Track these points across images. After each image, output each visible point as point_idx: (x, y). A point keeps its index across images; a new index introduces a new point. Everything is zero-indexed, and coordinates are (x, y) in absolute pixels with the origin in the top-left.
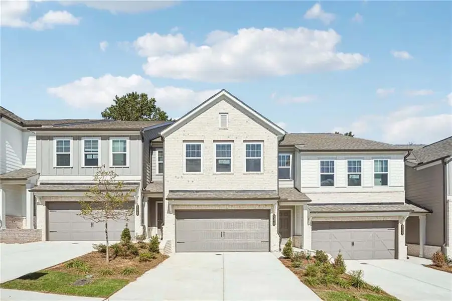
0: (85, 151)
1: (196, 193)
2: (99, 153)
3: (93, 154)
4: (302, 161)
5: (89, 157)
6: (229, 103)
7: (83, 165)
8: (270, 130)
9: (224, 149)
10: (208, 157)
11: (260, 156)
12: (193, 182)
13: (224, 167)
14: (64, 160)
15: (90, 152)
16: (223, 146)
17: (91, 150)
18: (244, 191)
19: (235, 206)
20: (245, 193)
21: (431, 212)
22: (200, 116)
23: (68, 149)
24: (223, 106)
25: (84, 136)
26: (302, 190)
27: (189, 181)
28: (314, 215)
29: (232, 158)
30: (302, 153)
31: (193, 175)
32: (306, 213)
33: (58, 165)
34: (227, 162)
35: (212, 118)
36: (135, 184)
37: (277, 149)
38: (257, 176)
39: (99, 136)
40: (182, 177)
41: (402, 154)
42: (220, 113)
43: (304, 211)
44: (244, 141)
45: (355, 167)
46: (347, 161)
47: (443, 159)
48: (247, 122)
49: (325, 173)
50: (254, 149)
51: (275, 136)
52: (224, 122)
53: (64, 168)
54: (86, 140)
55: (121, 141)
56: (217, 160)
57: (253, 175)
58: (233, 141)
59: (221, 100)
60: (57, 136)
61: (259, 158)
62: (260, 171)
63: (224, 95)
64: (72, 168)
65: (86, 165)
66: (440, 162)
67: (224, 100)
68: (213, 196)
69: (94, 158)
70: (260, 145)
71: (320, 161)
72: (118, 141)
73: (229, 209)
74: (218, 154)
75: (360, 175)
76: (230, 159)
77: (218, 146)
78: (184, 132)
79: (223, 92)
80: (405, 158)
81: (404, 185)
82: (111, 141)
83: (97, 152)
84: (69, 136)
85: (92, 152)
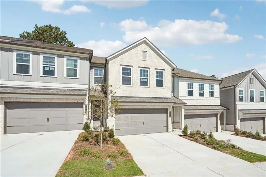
0: (43, 64)
1: (129, 98)
2: (56, 66)
3: (50, 67)
4: (179, 82)
5: (46, 69)
6: (148, 46)
7: (41, 74)
8: (168, 64)
9: (144, 72)
10: (135, 77)
11: (163, 78)
12: (126, 91)
13: (144, 83)
14: (23, 69)
15: (48, 65)
16: (144, 71)
17: (49, 64)
18: (155, 98)
19: (150, 107)
20: (156, 99)
21: (229, 109)
22: (131, 51)
23: (28, 61)
24: (144, 47)
25: (43, 53)
26: (180, 98)
27: (124, 91)
28: (187, 111)
29: (148, 78)
30: (180, 78)
31: (126, 87)
32: (183, 110)
33: (17, 73)
34: (146, 80)
35: (138, 53)
36: (84, 90)
37: (171, 75)
38: (162, 89)
39: (56, 54)
40: (120, 87)
41: (219, 82)
42: (142, 51)
43: (182, 109)
44: (155, 69)
45: (201, 87)
46: (198, 84)
47: (234, 86)
48: (157, 58)
49: (190, 90)
50: (160, 74)
51: (170, 68)
52: (144, 57)
53: (24, 75)
54: (45, 55)
55: (73, 60)
56: (140, 79)
57: (160, 89)
58: (149, 68)
59: (143, 43)
60: (17, 50)
61: (162, 79)
62: (163, 86)
63: (145, 41)
64: (31, 76)
65: (43, 75)
66: (233, 87)
67: (145, 43)
68: (139, 100)
69: (51, 70)
70: (163, 72)
71: (187, 83)
72: (71, 60)
73: (147, 108)
74: (141, 75)
75: (203, 91)
76: (147, 79)
77: (141, 70)
78: (121, 60)
79: (145, 39)
80: (220, 84)
81: (219, 97)
82: (65, 59)
83: (54, 65)
84: (29, 51)
85: (49, 65)
